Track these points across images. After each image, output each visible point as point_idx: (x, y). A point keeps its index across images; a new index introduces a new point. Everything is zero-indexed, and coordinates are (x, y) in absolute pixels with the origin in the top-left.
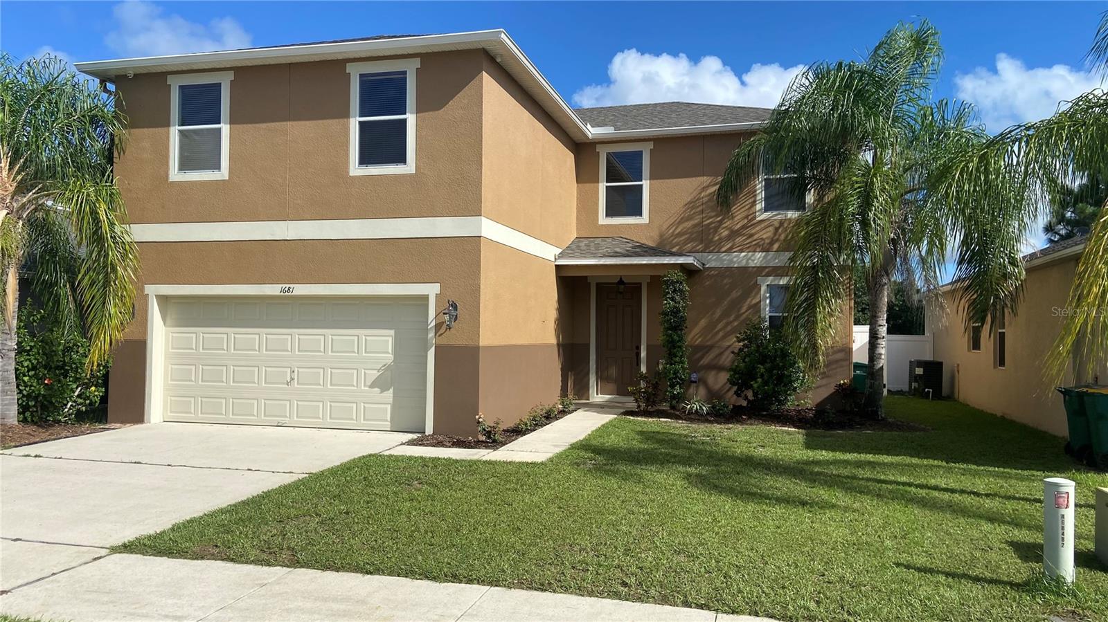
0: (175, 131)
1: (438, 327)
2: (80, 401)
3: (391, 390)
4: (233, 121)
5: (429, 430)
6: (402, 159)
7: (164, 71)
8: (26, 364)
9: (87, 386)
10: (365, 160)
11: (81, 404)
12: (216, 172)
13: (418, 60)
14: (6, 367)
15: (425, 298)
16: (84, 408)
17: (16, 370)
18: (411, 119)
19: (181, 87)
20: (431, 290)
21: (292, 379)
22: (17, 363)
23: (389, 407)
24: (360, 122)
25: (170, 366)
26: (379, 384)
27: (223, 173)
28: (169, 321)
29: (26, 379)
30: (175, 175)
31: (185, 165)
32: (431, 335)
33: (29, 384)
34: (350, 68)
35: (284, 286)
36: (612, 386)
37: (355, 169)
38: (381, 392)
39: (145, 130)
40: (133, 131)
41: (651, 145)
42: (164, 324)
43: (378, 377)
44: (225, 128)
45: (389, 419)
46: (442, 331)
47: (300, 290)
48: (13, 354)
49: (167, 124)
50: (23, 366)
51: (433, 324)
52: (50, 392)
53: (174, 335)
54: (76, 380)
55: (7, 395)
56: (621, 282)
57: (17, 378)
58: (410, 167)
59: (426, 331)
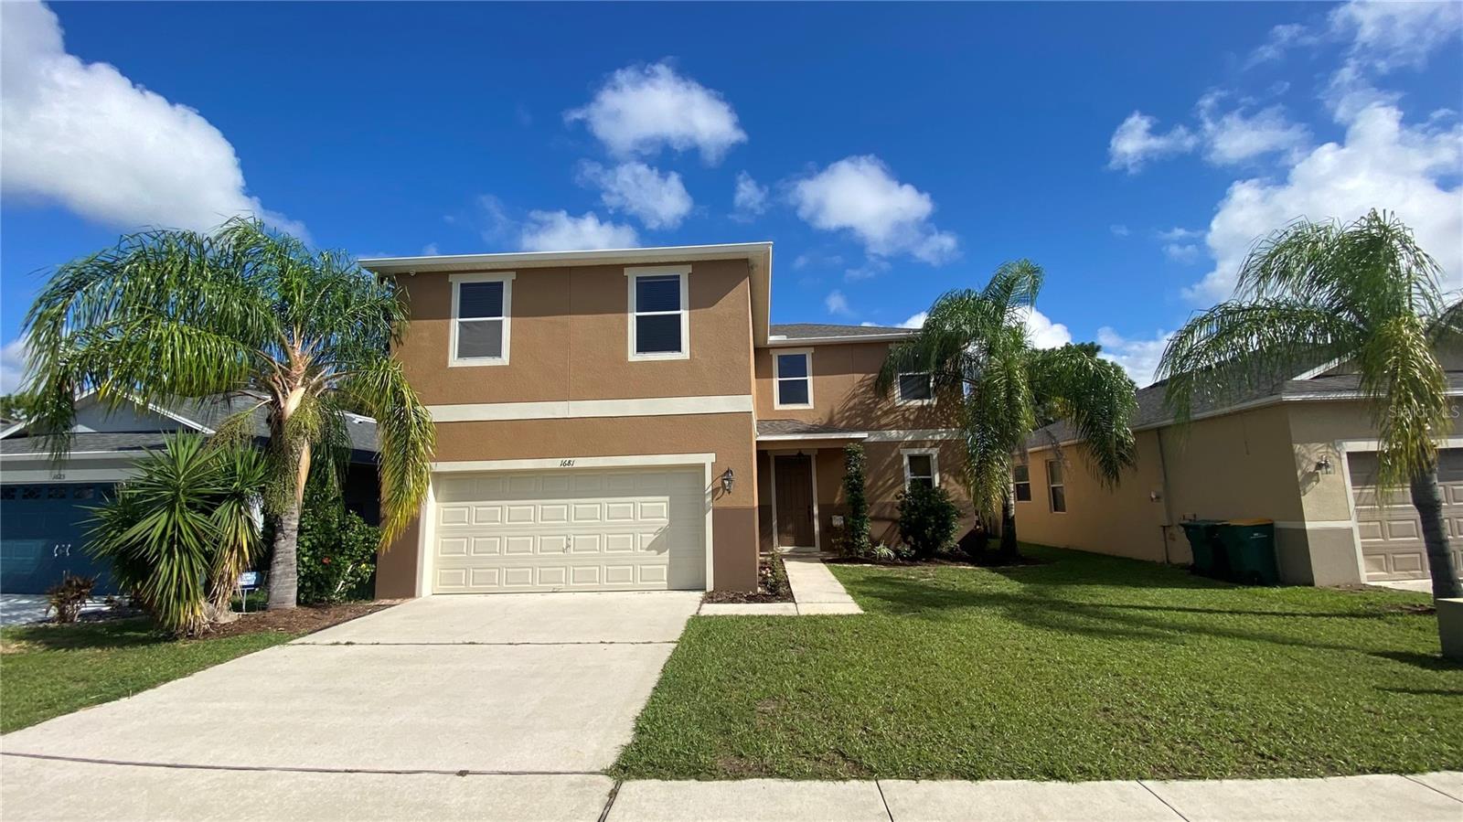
0: (455, 323)
1: (714, 491)
2: (351, 578)
3: (668, 552)
4: (515, 314)
5: (710, 587)
6: (678, 348)
7: (447, 270)
8: (307, 544)
9: (359, 562)
10: (641, 348)
11: (352, 581)
12: (497, 359)
13: (690, 266)
14: (288, 548)
15: (703, 466)
16: (354, 586)
17: (298, 550)
18: (685, 315)
19: (462, 285)
20: (708, 459)
21: (568, 546)
22: (298, 543)
23: (665, 568)
24: (637, 317)
25: (440, 540)
26: (657, 546)
27: (505, 359)
28: (439, 498)
29: (306, 559)
30: (454, 361)
31: (463, 353)
32: (709, 499)
33: (308, 564)
34: (627, 272)
35: (564, 460)
36: (791, 539)
37: (633, 356)
38: (658, 554)
39: (425, 322)
40: (414, 322)
41: (812, 350)
42: (436, 499)
43: (654, 541)
44: (506, 321)
45: (665, 579)
46: (719, 495)
47: (580, 462)
48: (295, 534)
49: (447, 316)
50: (303, 546)
51: (710, 489)
52: (326, 572)
53: (446, 510)
54: (351, 557)
55: (288, 577)
56: (800, 454)
57: (298, 560)
58: (685, 353)
59: (704, 496)
